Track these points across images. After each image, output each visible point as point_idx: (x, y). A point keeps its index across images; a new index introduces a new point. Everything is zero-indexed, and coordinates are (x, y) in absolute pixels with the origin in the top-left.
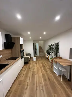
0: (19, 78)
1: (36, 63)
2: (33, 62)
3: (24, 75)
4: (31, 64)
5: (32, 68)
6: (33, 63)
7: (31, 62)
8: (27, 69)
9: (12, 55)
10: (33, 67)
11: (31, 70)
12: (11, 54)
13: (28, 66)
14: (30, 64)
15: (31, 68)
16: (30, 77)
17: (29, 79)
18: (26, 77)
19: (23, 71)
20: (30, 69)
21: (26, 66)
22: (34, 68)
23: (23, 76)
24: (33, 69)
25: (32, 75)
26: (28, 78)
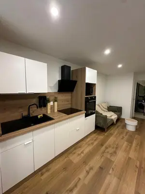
0: (71, 153)
1: (130, 142)
2: (122, 133)
3: (82, 155)
4: (113, 138)
5: (111, 150)
6: (121, 137)
7: (115, 131)
8: (96, 143)
9: (71, 104)
10: (115, 146)
11: (104, 152)
12: (70, 102)
13: (101, 137)
14: (112, 134)
15: (106, 148)
16: (91, 169)
17: (88, 172)
18: (85, 162)
19: (86, 144)
20: (103, 148)
21: (98, 134)
22: (115, 152)
23: (79, 155)
24: (111, 154)
25: (101, 168)
26: (87, 168)
